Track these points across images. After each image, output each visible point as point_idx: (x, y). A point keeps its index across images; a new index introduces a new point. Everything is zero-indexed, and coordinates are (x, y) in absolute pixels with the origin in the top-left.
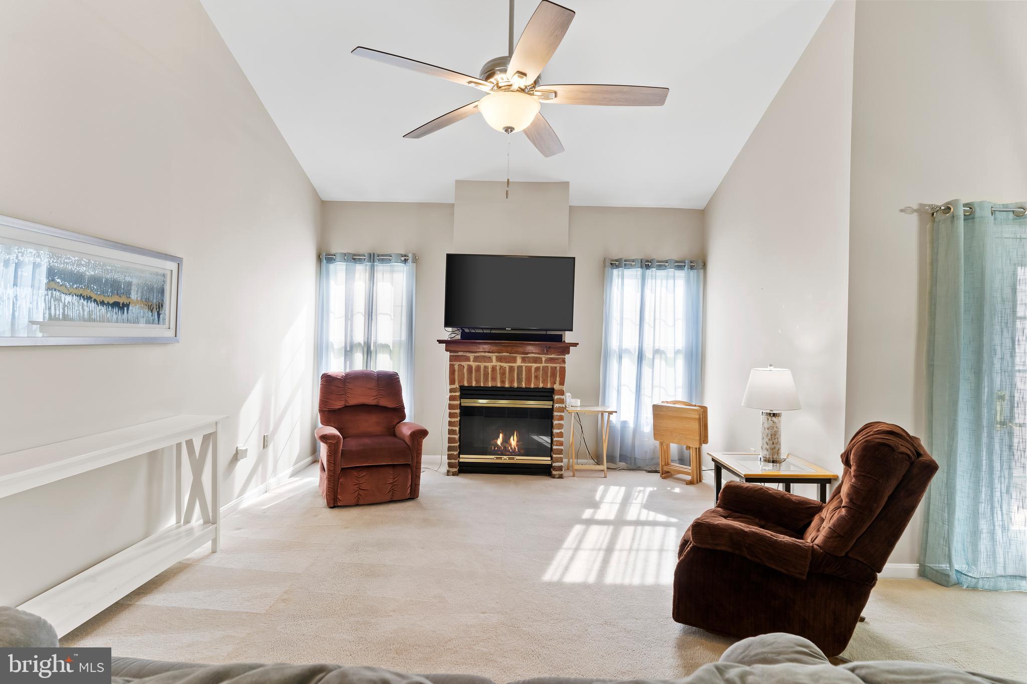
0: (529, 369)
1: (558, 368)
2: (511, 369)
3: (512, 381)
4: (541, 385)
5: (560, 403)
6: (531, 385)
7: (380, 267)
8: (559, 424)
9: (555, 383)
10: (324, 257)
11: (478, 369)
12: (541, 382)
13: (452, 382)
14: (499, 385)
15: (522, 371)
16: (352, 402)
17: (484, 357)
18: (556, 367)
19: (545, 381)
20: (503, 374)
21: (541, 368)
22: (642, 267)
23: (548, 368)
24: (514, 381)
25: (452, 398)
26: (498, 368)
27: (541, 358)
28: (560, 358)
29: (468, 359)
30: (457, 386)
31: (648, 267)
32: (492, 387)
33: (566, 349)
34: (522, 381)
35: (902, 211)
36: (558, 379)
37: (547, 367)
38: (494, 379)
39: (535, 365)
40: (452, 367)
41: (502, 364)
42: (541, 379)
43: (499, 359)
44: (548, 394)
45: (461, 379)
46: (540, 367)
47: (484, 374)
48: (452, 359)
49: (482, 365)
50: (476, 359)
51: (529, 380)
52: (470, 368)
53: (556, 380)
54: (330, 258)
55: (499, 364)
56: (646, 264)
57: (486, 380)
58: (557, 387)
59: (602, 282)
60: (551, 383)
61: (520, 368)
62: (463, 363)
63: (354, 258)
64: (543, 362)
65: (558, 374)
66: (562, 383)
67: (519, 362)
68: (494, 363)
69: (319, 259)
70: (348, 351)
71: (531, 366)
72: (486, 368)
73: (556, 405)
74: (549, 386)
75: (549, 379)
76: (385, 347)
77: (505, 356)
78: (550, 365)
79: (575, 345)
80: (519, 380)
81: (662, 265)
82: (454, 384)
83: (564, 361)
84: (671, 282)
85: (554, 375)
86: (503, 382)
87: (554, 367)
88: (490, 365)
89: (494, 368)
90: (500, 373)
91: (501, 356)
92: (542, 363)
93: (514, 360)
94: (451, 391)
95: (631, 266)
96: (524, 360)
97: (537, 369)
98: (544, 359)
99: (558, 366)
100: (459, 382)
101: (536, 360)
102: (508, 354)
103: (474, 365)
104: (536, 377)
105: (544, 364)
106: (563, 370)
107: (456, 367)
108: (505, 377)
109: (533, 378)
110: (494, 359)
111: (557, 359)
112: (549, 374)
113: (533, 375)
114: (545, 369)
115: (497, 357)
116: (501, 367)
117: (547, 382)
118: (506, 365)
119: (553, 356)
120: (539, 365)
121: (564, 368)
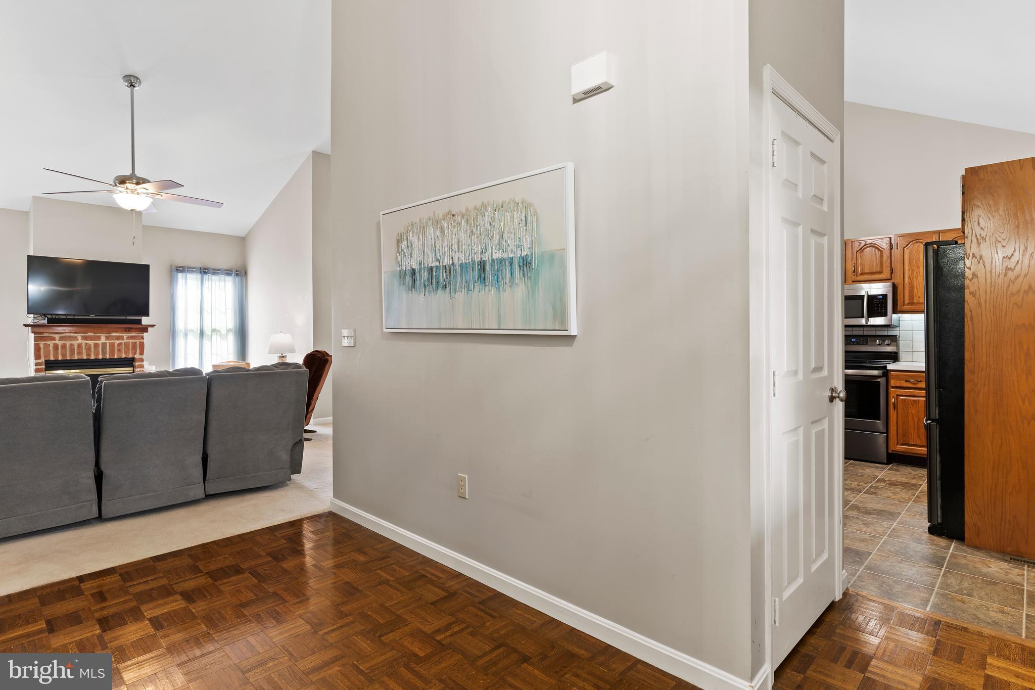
0: (112, 345)
1: (138, 343)
2: (96, 345)
3: (97, 354)
4: (124, 356)
5: (141, 368)
6: (114, 356)
9: (136, 354)
11: (64, 346)
12: (123, 353)
13: (38, 357)
14: (85, 357)
15: (106, 346)
17: (69, 337)
18: (136, 343)
19: (126, 353)
20: (88, 349)
21: (123, 343)
22: (200, 273)
23: (129, 344)
24: (99, 354)
25: (38, 370)
26: (83, 345)
27: (123, 337)
28: (140, 336)
29: (53, 339)
30: (43, 360)
31: (205, 273)
32: (78, 360)
33: (145, 329)
34: (106, 353)
36: (138, 351)
37: (129, 342)
38: (80, 353)
39: (117, 342)
40: (37, 346)
41: (87, 342)
42: (123, 351)
43: (85, 338)
44: (129, 362)
45: (47, 355)
46: (122, 343)
47: (70, 350)
48: (37, 339)
49: (68, 343)
50: (62, 339)
51: (112, 352)
52: (56, 346)
53: (136, 351)
55: (84, 341)
56: (204, 271)
57: (72, 354)
58: (137, 356)
59: (172, 281)
60: (133, 354)
61: (104, 345)
62: (48, 342)
64: (125, 339)
65: (138, 347)
66: (142, 353)
67: (103, 340)
68: (80, 341)
71: (115, 343)
72: (71, 345)
73: (137, 370)
74: (130, 356)
75: (130, 351)
77: (90, 336)
78: (131, 341)
79: (153, 326)
80: (104, 353)
81: (216, 272)
82: (41, 359)
83: (143, 338)
84: (222, 283)
85: (134, 348)
86: (89, 355)
87: (134, 343)
88: (75, 343)
89: (79, 345)
90: (86, 349)
91: (86, 336)
92: (124, 340)
93: (99, 338)
94: (38, 364)
95: (192, 272)
96: (107, 338)
97: (120, 344)
98: (125, 337)
99: (138, 341)
100: (45, 357)
101: (118, 338)
102: (93, 334)
103: (60, 343)
104: (119, 350)
105: (125, 341)
106: (142, 345)
107: (42, 346)
108: (91, 352)
109: (116, 351)
110: (80, 338)
111: (137, 336)
112: (130, 348)
113: (116, 349)
114: (127, 345)
115: (82, 336)
116: (86, 344)
117: (129, 353)
118: (91, 343)
119: (135, 334)
120: (121, 341)
121: (143, 342)
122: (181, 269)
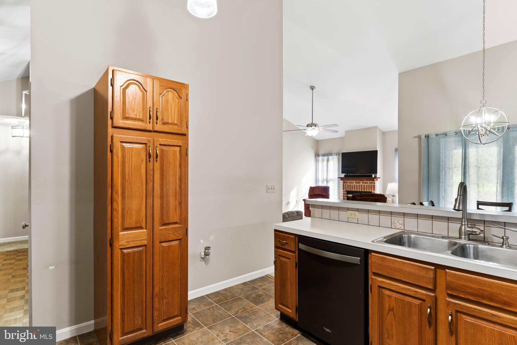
0: (364, 186)
1: (373, 185)
2: (359, 185)
3: (359, 189)
4: (368, 191)
7: (330, 157)
10: (317, 155)
11: (350, 185)
13: (343, 189)
14: (356, 190)
16: (315, 193)
17: (352, 182)
19: (369, 189)
20: (357, 187)
25: (344, 194)
26: (355, 185)
27: (368, 182)
29: (347, 183)
30: (345, 190)
32: (354, 191)
33: (374, 179)
35: (413, 138)
36: (373, 189)
37: (370, 185)
38: (354, 189)
39: (366, 184)
40: (343, 185)
41: (357, 184)
43: (356, 183)
45: (346, 189)
47: (352, 187)
48: (343, 183)
49: (351, 184)
50: (350, 183)
51: (364, 189)
52: (348, 185)
54: (318, 156)
55: (356, 184)
57: (352, 189)
58: (372, 191)
61: (362, 185)
62: (346, 184)
63: (324, 155)
67: (361, 184)
68: (354, 184)
69: (316, 156)
70: (323, 181)
71: (365, 185)
72: (352, 185)
74: (370, 191)
76: (331, 180)
77: (357, 182)
79: (379, 178)
80: (362, 189)
82: (344, 190)
83: (375, 183)
85: (371, 187)
86: (357, 189)
88: (353, 184)
89: (354, 185)
93: (360, 183)
94: (343, 192)
96: (363, 183)
97: (367, 186)
98: (368, 183)
100: (345, 189)
101: (366, 183)
103: (349, 184)
104: (366, 188)
105: (368, 184)
106: (374, 186)
107: (344, 185)
109: (365, 189)
110: (354, 183)
111: (372, 182)
114: (369, 185)
115: (355, 182)
116: (356, 185)
118: (358, 184)
119: (371, 182)
120: (367, 184)
121: (375, 185)
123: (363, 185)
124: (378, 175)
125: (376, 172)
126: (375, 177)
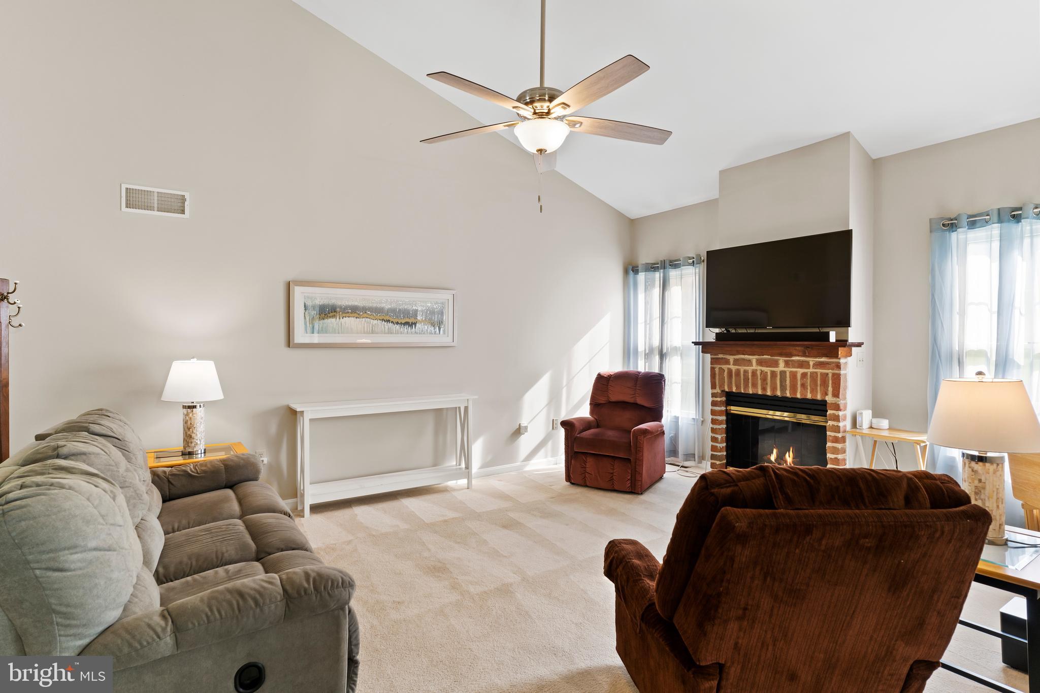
0: (794, 376)
1: (830, 375)
2: (773, 374)
3: (774, 389)
4: (809, 396)
5: (834, 420)
6: (796, 394)
7: (673, 273)
8: (833, 447)
9: (826, 394)
10: (631, 269)
11: (738, 373)
12: (809, 391)
13: (713, 386)
14: (760, 392)
15: (786, 377)
16: (613, 398)
17: (744, 359)
18: (828, 374)
19: (813, 391)
20: (764, 380)
21: (809, 374)
22: (1002, 222)
23: (817, 375)
24: (777, 390)
25: (714, 404)
26: (759, 373)
27: (808, 362)
28: (833, 363)
29: (727, 362)
30: (718, 390)
31: (1015, 219)
32: (753, 394)
33: (833, 351)
34: (786, 389)
36: (830, 389)
37: (816, 373)
38: (754, 385)
39: (800, 371)
40: (713, 369)
41: (763, 369)
42: (809, 387)
43: (760, 363)
44: (820, 407)
45: (722, 385)
46: (807, 373)
47: (744, 379)
48: (714, 361)
49: (742, 369)
50: (736, 362)
51: (794, 388)
52: (730, 371)
53: (828, 390)
54: (636, 271)
55: (759, 368)
56: (1011, 215)
57: (746, 386)
58: (829, 399)
60: (822, 394)
61: (783, 373)
62: (723, 367)
63: (652, 267)
64: (811, 366)
65: (830, 382)
66: (836, 394)
67: (782, 366)
68: (754, 366)
69: (626, 272)
70: (648, 355)
71: (796, 372)
72: (746, 372)
73: (830, 423)
74: (819, 397)
75: (819, 388)
76: (676, 349)
77: (765, 359)
78: (819, 371)
79: (859, 345)
80: (783, 388)
82: (715, 388)
83: (838, 366)
85: (824, 383)
86: (764, 389)
87: (825, 373)
88: (750, 369)
89: (754, 373)
90: (761, 379)
91: (761, 359)
92: (809, 368)
93: (776, 364)
94: (713, 395)
96: (787, 364)
97: (804, 375)
98: (811, 363)
99: (830, 372)
100: (720, 387)
101: (802, 365)
102: (769, 357)
103: (734, 368)
104: (803, 386)
105: (811, 370)
106: (837, 379)
107: (717, 370)
108: (767, 384)
109: (799, 386)
110: (754, 363)
111: (828, 363)
112: (819, 382)
113: (799, 383)
114: (814, 376)
115: (757, 360)
116: (762, 371)
117: (817, 392)
118: (768, 370)
119: (823, 359)
120: (805, 370)
121: (839, 375)
122: (951, 225)
123: (791, 372)
124: (854, 334)
125: (845, 322)
126: (842, 342)
